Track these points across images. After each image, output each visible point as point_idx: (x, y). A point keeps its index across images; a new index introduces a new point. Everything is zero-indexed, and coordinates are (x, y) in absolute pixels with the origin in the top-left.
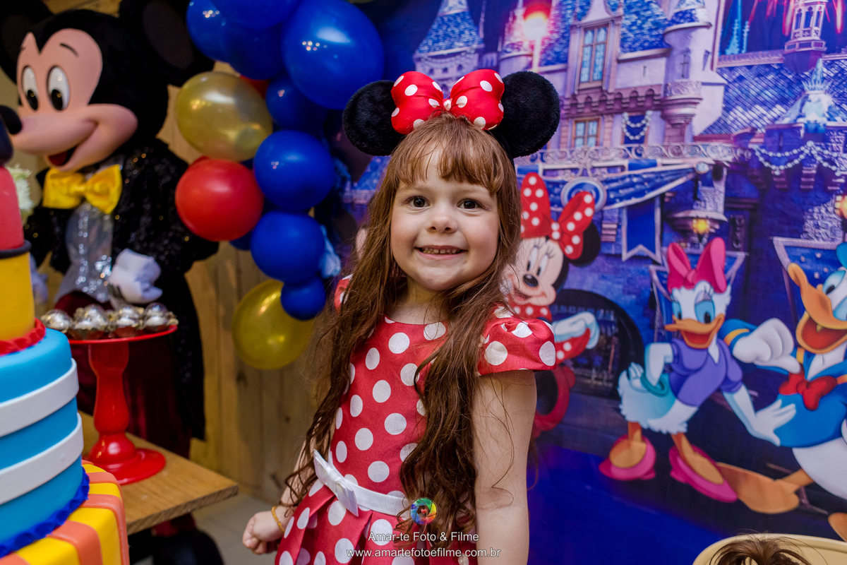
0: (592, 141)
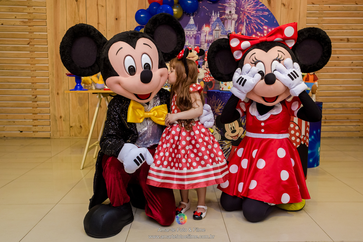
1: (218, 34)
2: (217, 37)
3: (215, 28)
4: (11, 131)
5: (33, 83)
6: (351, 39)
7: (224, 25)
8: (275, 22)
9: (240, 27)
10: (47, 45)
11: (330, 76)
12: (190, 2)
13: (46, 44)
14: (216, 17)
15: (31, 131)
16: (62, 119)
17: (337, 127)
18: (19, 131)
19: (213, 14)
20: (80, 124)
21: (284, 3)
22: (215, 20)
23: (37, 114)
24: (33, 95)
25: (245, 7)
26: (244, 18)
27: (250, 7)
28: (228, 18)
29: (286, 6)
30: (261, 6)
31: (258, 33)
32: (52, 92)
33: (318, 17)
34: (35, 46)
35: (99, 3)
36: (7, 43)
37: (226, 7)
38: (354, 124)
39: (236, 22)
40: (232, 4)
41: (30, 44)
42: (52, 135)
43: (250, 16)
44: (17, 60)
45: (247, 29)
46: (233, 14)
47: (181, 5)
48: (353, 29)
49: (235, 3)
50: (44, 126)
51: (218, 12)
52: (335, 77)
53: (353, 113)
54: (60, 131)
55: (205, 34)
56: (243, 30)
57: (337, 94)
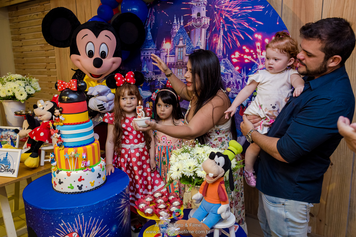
0: (181, 73)
1: (182, 54)
2: (181, 58)
3: (178, 44)
7: (190, 38)
8: (278, 23)
9: (215, 40)
10: (56, 69)
13: (55, 67)
14: (179, 26)
19: (175, 22)
22: (177, 31)
25: (222, 2)
26: (221, 23)
28: (196, 26)
31: (244, 48)
37: (192, 7)
39: (208, 30)
41: (47, 68)
43: (231, 17)
46: (202, 17)
51: (182, 17)
55: (165, 54)
56: (219, 43)
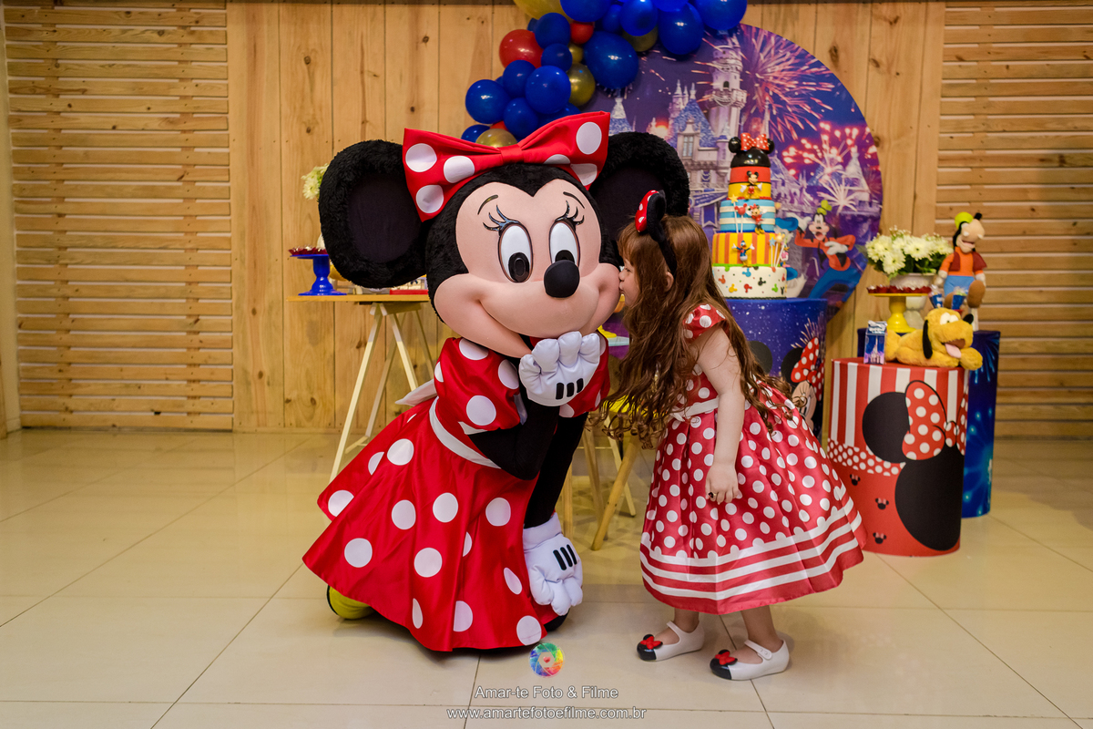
1: (691, 146)
2: (690, 155)
3: (684, 130)
4: (131, 411)
5: (189, 283)
6: (1071, 157)
7: (709, 122)
8: (853, 110)
9: (754, 127)
10: (229, 181)
11: (1010, 261)
12: (617, 58)
13: (226, 178)
14: (687, 99)
15: (182, 413)
16: (265, 379)
17: (1029, 408)
18: (152, 411)
19: (679, 91)
20: (312, 393)
21: (877, 58)
22: (682, 107)
23: (199, 365)
24: (189, 316)
25: (769, 70)
26: (766, 101)
27: (783, 70)
28: (721, 102)
29: (883, 68)
30: (812, 66)
31: (804, 141)
32: (238, 307)
33: (975, 97)
34: (197, 184)
35: (366, 68)
36: (124, 176)
37: (714, 71)
38: (1081, 400)
39: (743, 111)
40: (732, 62)
41: (183, 179)
42: (236, 422)
43: (783, 94)
44: (148, 221)
45: (774, 131)
46: (733, 90)
47: (591, 69)
48: (1076, 130)
49: (740, 59)
50: (217, 400)
51: (693, 85)
52: (1023, 264)
53: (1079, 367)
54: (257, 412)
56: (762, 133)
57: (1030, 314)
